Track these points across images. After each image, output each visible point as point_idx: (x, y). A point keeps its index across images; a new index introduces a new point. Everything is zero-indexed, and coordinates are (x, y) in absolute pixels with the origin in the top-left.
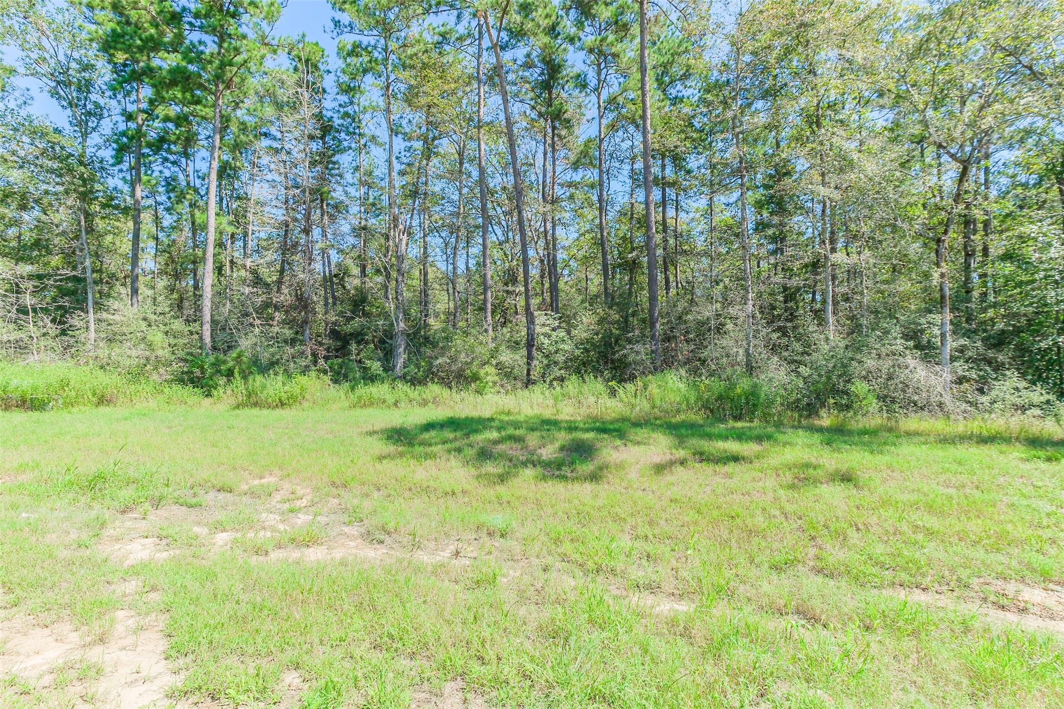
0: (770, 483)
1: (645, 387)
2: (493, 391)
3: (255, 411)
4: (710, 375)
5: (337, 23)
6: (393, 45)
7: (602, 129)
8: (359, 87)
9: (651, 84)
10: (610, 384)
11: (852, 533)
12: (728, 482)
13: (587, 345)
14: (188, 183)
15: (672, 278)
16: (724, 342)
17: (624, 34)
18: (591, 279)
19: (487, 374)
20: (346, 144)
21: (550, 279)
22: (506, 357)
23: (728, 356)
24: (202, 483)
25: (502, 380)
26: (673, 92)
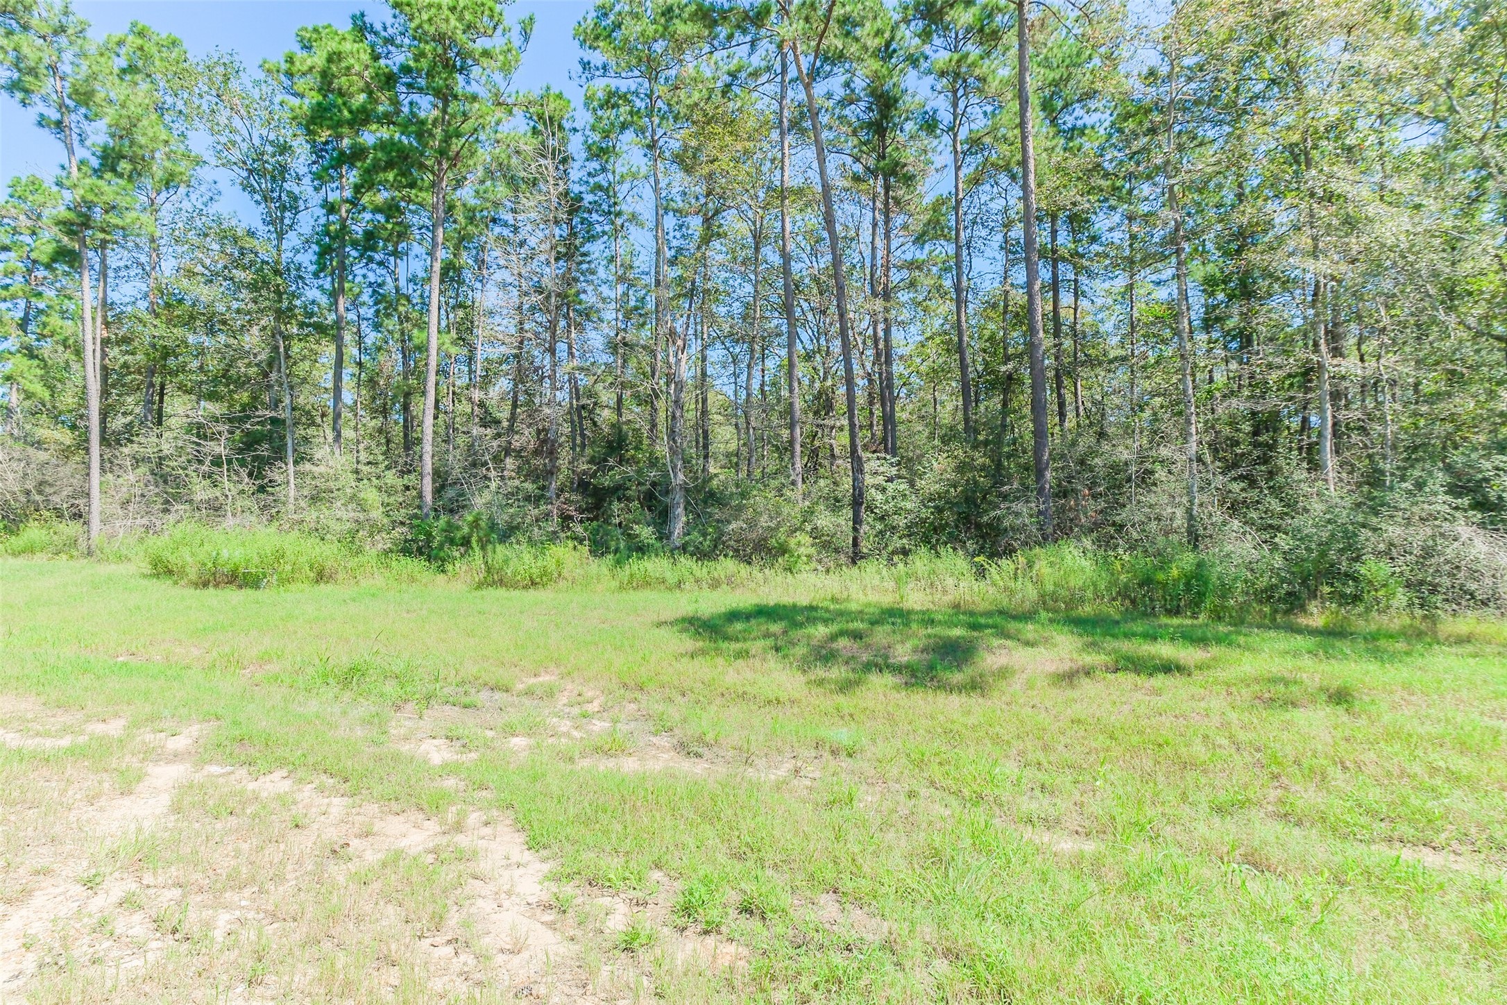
0: (1217, 703)
1: (1030, 565)
2: (807, 568)
3: (501, 592)
4: (1130, 548)
5: (586, 65)
6: (661, 89)
7: (961, 185)
8: (614, 147)
9: (1035, 116)
10: (976, 559)
11: (1335, 772)
12: (1154, 699)
13: (940, 503)
14: (397, 289)
15: (1069, 397)
16: (1152, 499)
17: (993, 43)
18: (942, 403)
19: (799, 544)
20: (599, 228)
21: (883, 405)
22: (824, 520)
23: (1158, 519)
24: (472, 679)
25: (819, 553)
26: (1068, 120)
